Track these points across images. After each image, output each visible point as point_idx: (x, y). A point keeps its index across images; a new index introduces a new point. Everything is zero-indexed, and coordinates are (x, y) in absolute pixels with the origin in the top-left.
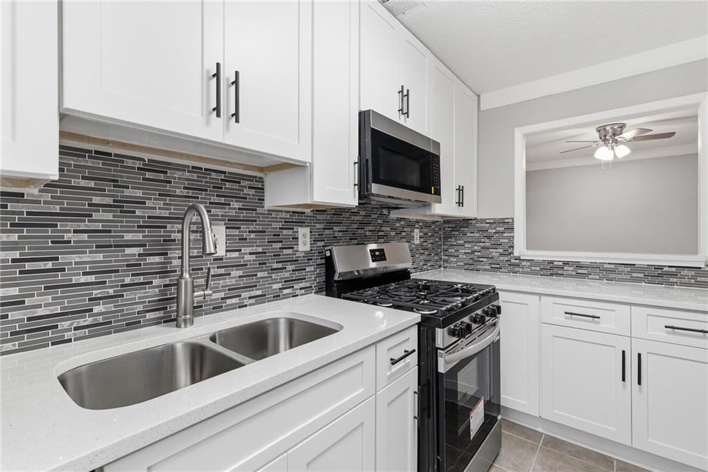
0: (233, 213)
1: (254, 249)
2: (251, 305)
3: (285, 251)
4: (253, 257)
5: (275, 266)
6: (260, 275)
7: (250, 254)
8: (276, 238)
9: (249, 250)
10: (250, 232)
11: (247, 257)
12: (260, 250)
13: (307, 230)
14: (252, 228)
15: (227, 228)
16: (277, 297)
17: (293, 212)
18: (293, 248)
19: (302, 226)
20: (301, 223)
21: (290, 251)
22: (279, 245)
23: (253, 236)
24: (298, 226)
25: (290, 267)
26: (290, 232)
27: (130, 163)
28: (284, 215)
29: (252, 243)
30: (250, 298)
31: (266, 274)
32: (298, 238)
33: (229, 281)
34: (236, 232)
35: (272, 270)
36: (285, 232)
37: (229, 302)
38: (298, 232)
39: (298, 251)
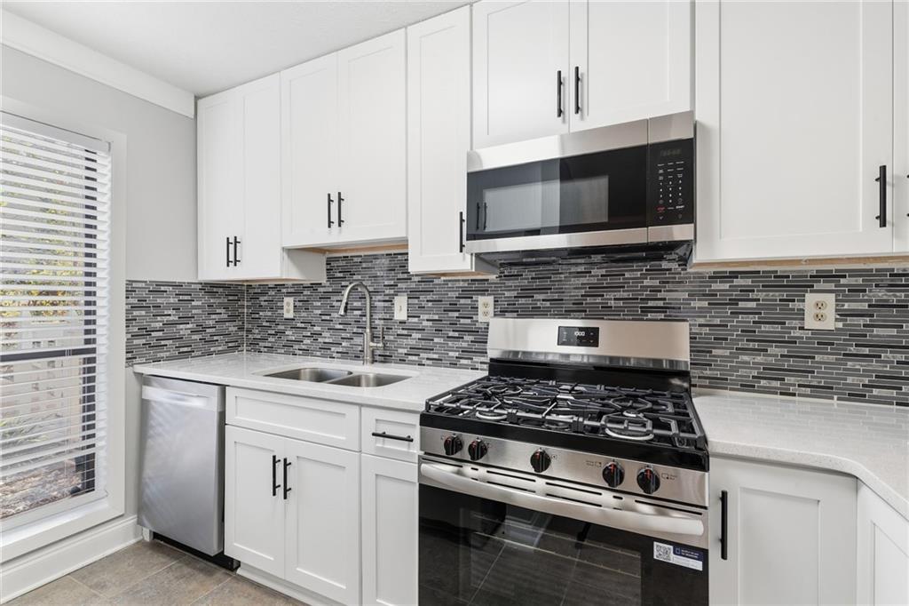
0: (413, 285)
1: (431, 317)
2: (428, 365)
3: (462, 321)
4: (430, 323)
5: (451, 334)
6: (436, 340)
7: (428, 320)
8: (453, 307)
9: (426, 317)
10: (428, 301)
11: (425, 323)
12: (436, 317)
13: (490, 300)
14: (429, 298)
15: (409, 298)
16: (454, 365)
17: (472, 280)
18: (472, 318)
19: (484, 295)
20: (483, 292)
21: (469, 321)
22: (456, 314)
23: (430, 304)
24: (478, 294)
25: (468, 338)
26: (469, 301)
27: (355, 259)
28: (461, 284)
29: (430, 311)
30: (428, 359)
31: (442, 341)
32: (477, 308)
33: (411, 342)
34: (416, 301)
35: (448, 337)
36: (462, 301)
37: (410, 358)
38: (477, 301)
39: (477, 321)
